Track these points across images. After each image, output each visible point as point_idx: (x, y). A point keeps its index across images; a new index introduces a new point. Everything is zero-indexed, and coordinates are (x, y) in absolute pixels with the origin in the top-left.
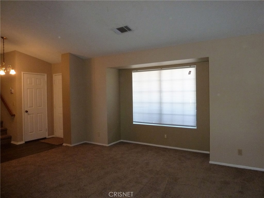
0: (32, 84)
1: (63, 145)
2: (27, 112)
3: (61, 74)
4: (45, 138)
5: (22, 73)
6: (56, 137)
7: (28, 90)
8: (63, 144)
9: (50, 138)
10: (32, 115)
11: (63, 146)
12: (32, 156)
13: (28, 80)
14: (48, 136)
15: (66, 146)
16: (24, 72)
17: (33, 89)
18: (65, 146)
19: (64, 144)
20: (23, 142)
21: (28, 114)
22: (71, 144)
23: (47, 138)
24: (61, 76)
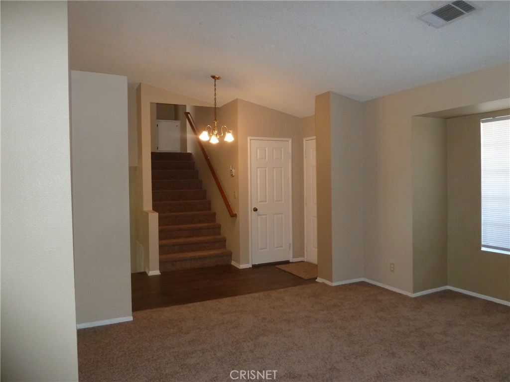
0: (266, 159)
1: (316, 280)
2: (255, 210)
3: (314, 137)
4: (287, 262)
5: (249, 138)
6: (307, 262)
7: (258, 170)
8: (316, 278)
9: (295, 262)
10: (265, 216)
11: (318, 282)
12: (256, 295)
13: (258, 150)
14: (293, 258)
15: (323, 283)
16: (252, 138)
17: (267, 168)
18: (321, 283)
19: (319, 280)
20: (249, 266)
21: (258, 215)
22: (332, 282)
23: (291, 261)
24: (315, 141)
